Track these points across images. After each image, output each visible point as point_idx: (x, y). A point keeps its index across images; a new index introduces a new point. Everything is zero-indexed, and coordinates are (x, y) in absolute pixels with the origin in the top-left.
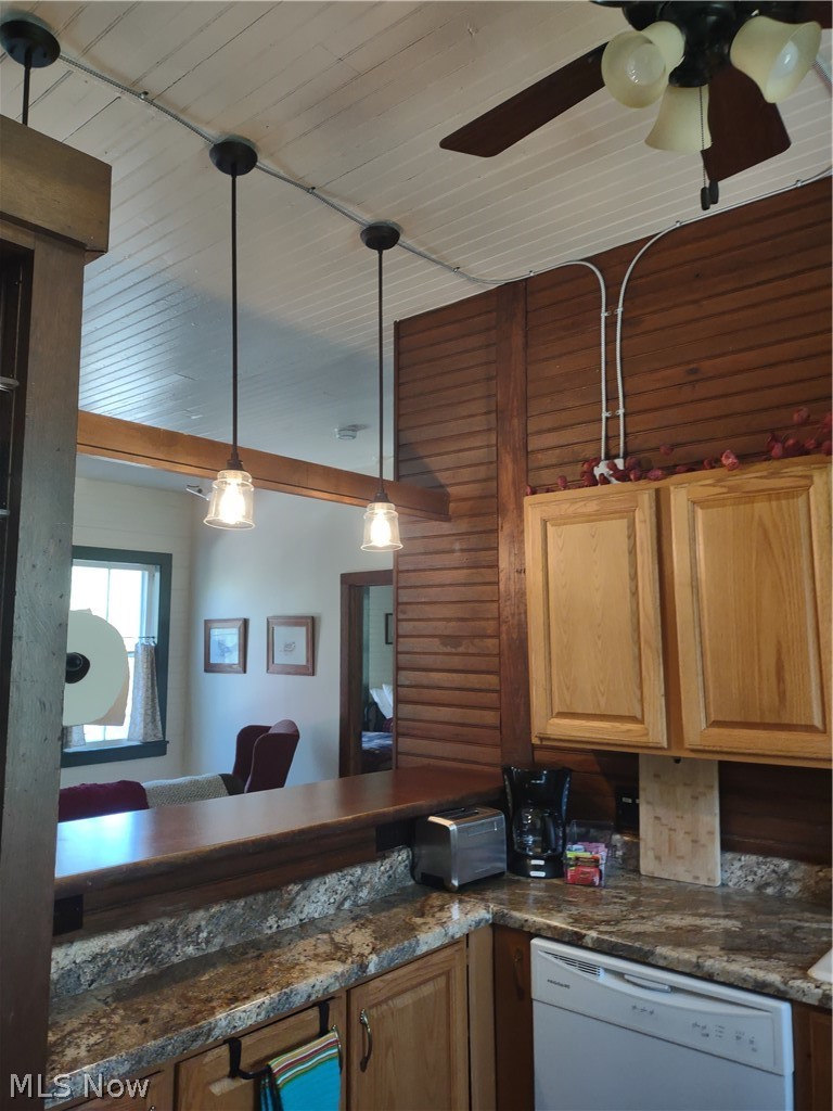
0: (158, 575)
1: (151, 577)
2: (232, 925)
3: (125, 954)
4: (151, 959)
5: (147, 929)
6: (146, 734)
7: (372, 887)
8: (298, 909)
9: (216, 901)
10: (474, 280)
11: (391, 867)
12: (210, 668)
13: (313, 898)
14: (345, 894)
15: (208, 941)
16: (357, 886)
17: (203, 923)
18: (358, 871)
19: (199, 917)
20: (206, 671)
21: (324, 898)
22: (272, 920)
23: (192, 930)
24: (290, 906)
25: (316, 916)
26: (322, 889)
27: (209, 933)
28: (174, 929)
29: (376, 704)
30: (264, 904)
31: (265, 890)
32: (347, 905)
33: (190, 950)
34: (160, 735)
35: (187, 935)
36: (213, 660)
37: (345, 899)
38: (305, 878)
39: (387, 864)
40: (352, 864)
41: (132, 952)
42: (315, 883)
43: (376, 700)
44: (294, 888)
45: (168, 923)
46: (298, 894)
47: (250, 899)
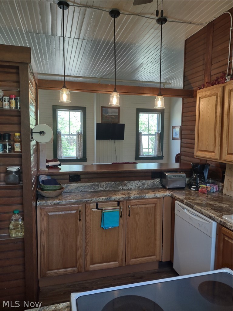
2: (111, 186)
3: (88, 187)
4: (94, 189)
5: (92, 183)
7: (148, 185)
8: (127, 186)
9: (108, 181)
10: (198, 24)
11: (154, 182)
13: (131, 184)
14: (140, 185)
15: (106, 188)
16: (144, 184)
17: (104, 185)
18: (144, 181)
19: (104, 183)
21: (134, 185)
22: (121, 187)
23: (102, 185)
24: (125, 185)
25: (132, 188)
26: (134, 183)
27: (106, 187)
28: (98, 185)
30: (119, 183)
31: (119, 181)
32: (141, 188)
33: (102, 189)
35: (101, 186)
37: (140, 186)
38: (129, 181)
39: (153, 181)
41: (90, 187)
42: (132, 182)
44: (127, 182)
45: (97, 183)
46: (127, 183)
47: (116, 182)
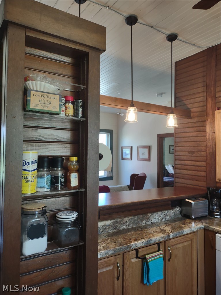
0: (110, 135)
1: (108, 136)
2: (134, 222)
3: (109, 226)
4: (115, 228)
5: (114, 221)
6: (108, 174)
7: (170, 216)
8: (151, 220)
9: (130, 216)
10: (200, 47)
11: (175, 212)
12: (123, 159)
13: (154, 217)
14: (163, 217)
15: (129, 225)
16: (166, 215)
17: (127, 221)
18: (166, 212)
19: (126, 219)
20: (122, 159)
21: (157, 218)
22: (144, 222)
23: (125, 222)
24: (149, 219)
25: (155, 222)
26: (157, 215)
27: (129, 223)
28: (120, 222)
29: (167, 169)
30: (142, 218)
31: (142, 214)
32: (163, 220)
33: (125, 227)
34: (111, 175)
35: (124, 223)
36: (124, 157)
37: (163, 219)
38: (152, 212)
39: (174, 211)
40: (165, 210)
41: (111, 226)
42: (155, 214)
43: (167, 168)
44: (150, 214)
45: (119, 220)
46: (151, 216)
47: (139, 216)
